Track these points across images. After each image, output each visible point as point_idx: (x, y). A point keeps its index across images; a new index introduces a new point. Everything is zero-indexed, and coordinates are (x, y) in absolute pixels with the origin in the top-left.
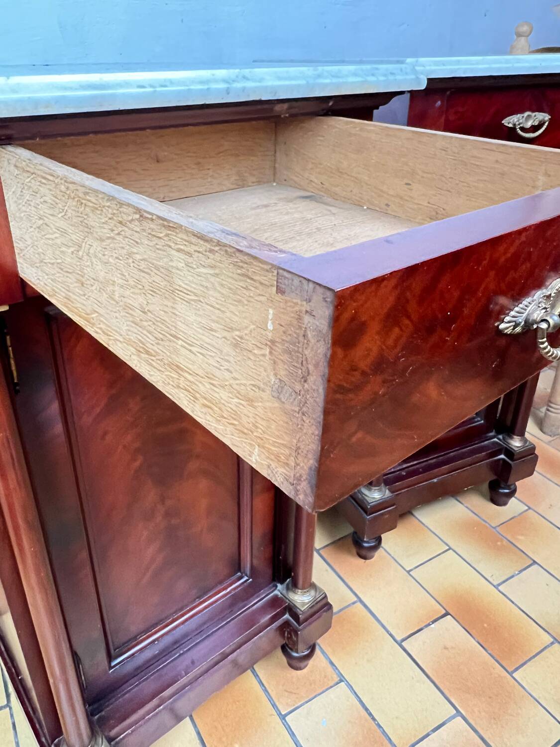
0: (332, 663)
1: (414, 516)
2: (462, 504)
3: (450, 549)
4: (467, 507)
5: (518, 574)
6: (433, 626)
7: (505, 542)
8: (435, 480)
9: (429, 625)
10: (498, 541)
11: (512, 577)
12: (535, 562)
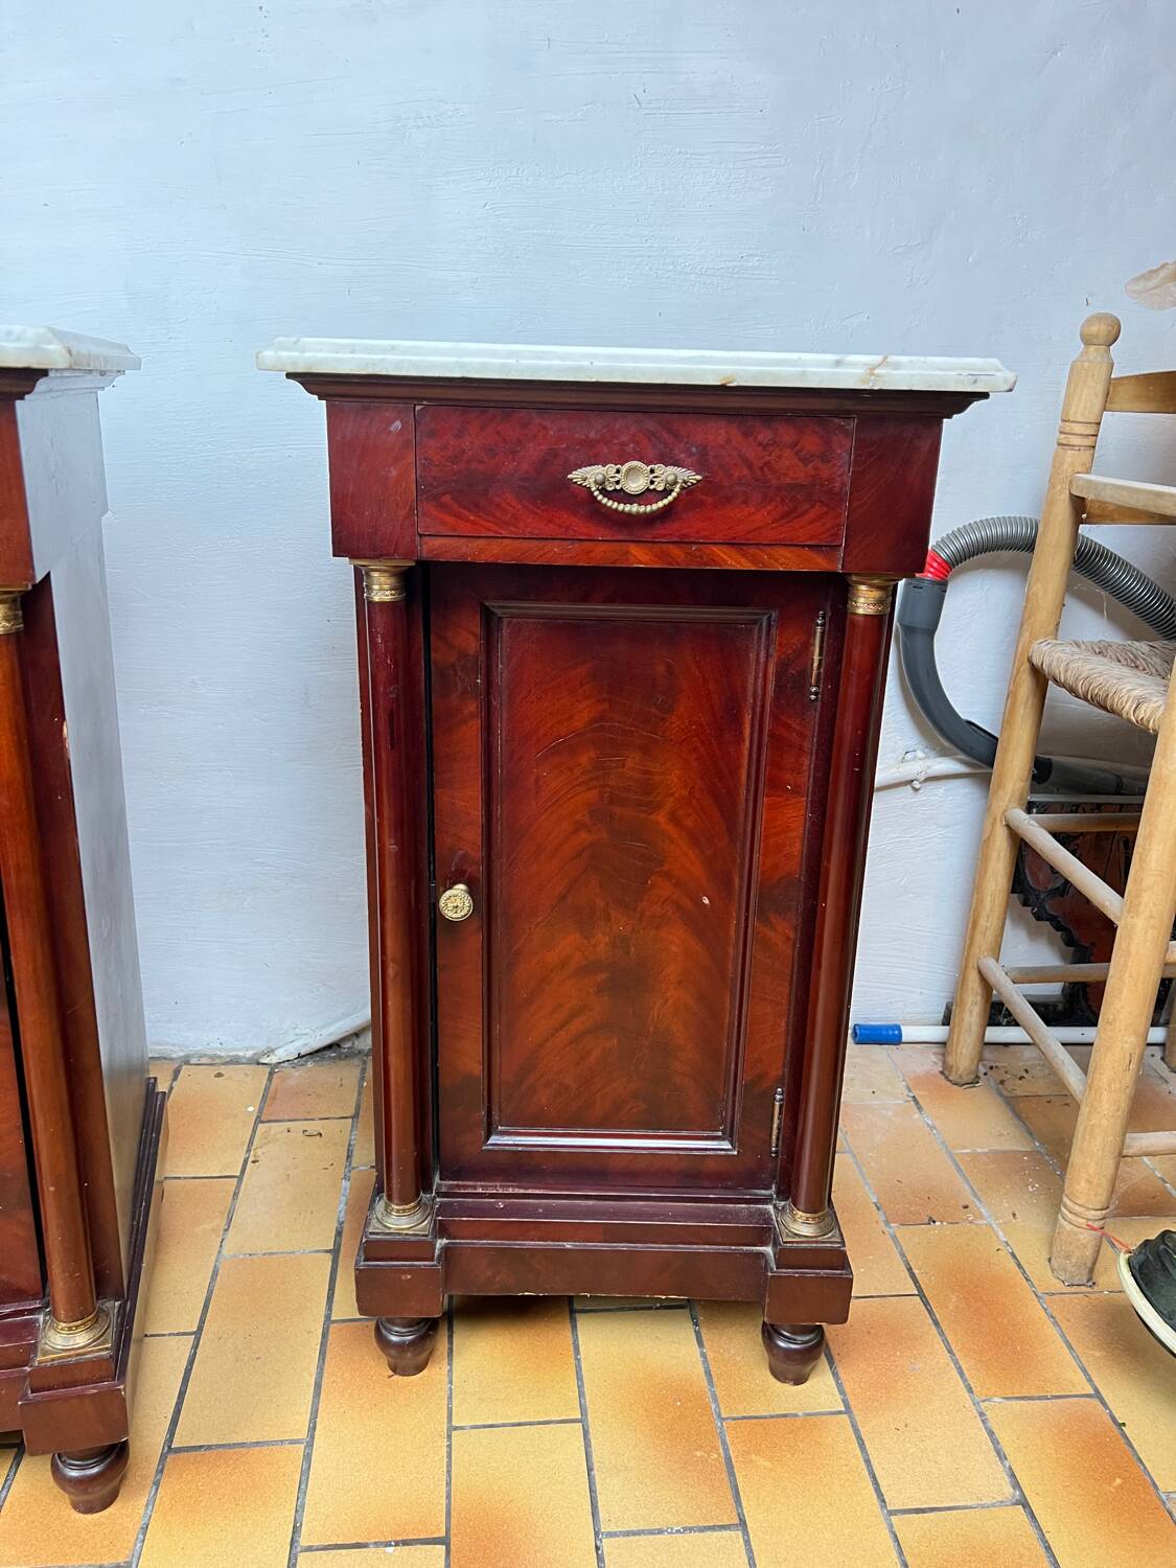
0: (145, 1529)
1: (574, 1327)
2: (700, 1343)
3: (583, 1421)
4: (704, 1355)
5: (678, 1531)
6: (390, 1550)
7: (717, 1457)
8: (568, 1245)
9: (388, 1544)
10: (700, 1447)
11: (660, 1532)
12: (743, 1524)
